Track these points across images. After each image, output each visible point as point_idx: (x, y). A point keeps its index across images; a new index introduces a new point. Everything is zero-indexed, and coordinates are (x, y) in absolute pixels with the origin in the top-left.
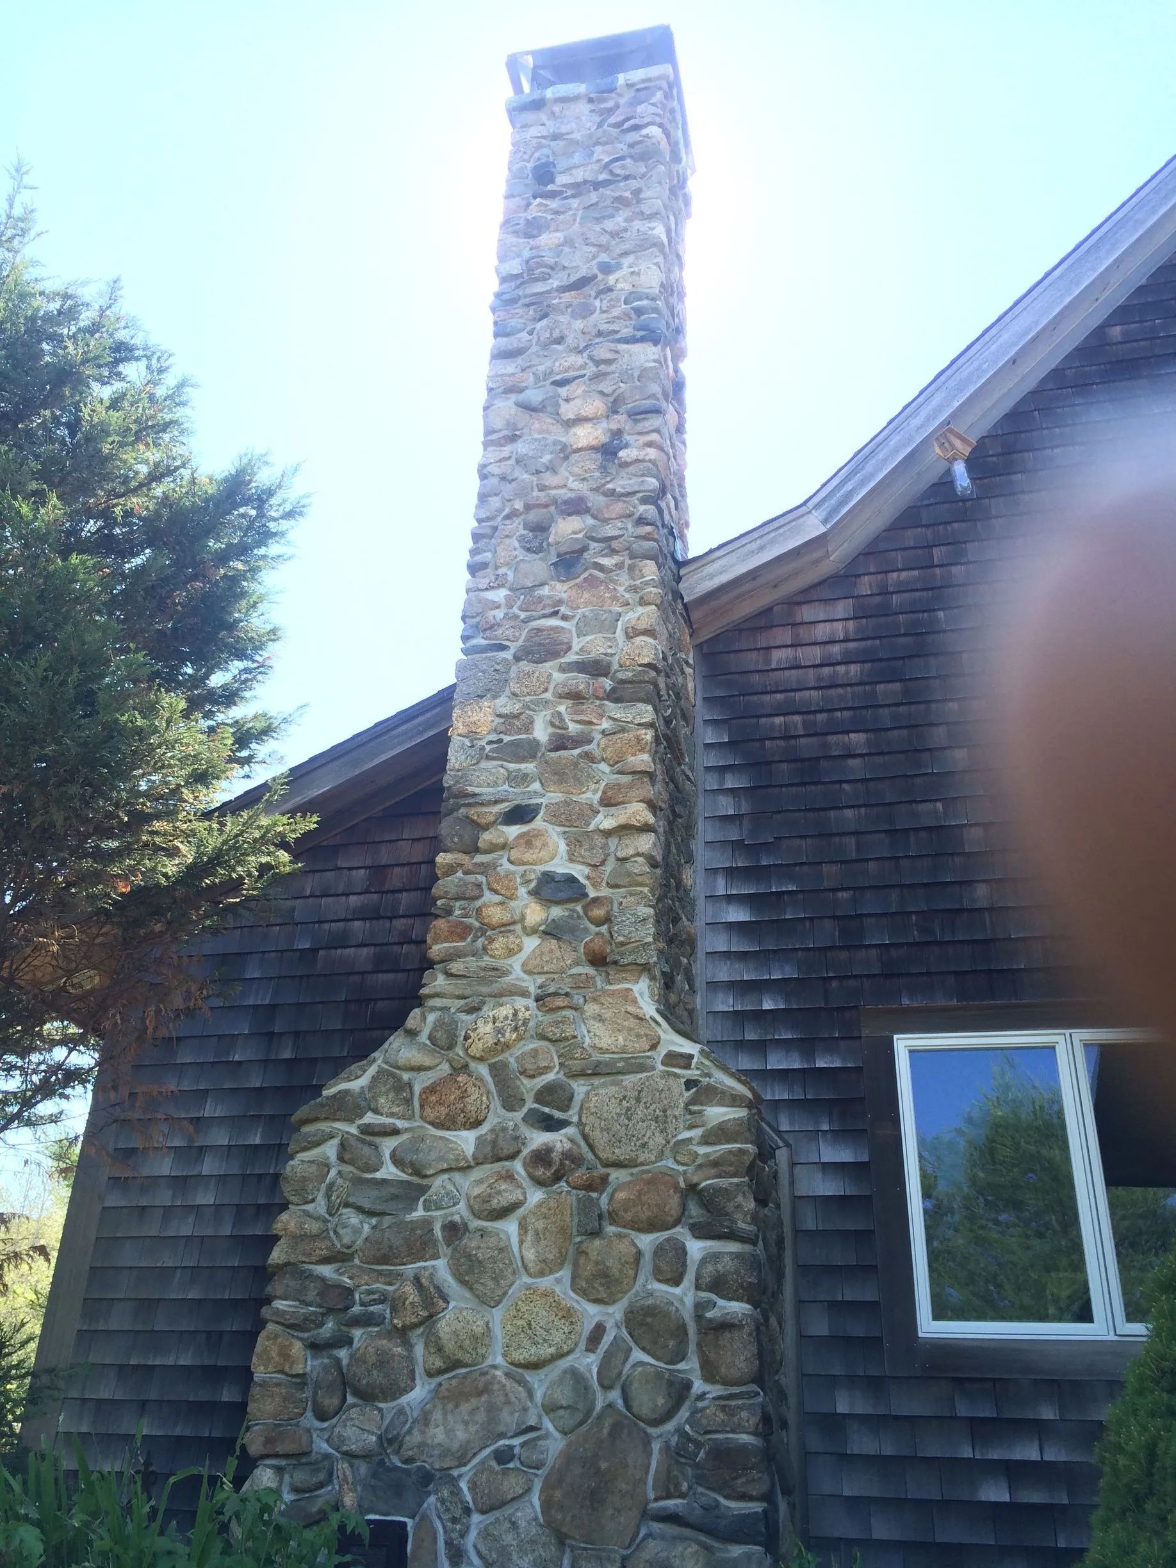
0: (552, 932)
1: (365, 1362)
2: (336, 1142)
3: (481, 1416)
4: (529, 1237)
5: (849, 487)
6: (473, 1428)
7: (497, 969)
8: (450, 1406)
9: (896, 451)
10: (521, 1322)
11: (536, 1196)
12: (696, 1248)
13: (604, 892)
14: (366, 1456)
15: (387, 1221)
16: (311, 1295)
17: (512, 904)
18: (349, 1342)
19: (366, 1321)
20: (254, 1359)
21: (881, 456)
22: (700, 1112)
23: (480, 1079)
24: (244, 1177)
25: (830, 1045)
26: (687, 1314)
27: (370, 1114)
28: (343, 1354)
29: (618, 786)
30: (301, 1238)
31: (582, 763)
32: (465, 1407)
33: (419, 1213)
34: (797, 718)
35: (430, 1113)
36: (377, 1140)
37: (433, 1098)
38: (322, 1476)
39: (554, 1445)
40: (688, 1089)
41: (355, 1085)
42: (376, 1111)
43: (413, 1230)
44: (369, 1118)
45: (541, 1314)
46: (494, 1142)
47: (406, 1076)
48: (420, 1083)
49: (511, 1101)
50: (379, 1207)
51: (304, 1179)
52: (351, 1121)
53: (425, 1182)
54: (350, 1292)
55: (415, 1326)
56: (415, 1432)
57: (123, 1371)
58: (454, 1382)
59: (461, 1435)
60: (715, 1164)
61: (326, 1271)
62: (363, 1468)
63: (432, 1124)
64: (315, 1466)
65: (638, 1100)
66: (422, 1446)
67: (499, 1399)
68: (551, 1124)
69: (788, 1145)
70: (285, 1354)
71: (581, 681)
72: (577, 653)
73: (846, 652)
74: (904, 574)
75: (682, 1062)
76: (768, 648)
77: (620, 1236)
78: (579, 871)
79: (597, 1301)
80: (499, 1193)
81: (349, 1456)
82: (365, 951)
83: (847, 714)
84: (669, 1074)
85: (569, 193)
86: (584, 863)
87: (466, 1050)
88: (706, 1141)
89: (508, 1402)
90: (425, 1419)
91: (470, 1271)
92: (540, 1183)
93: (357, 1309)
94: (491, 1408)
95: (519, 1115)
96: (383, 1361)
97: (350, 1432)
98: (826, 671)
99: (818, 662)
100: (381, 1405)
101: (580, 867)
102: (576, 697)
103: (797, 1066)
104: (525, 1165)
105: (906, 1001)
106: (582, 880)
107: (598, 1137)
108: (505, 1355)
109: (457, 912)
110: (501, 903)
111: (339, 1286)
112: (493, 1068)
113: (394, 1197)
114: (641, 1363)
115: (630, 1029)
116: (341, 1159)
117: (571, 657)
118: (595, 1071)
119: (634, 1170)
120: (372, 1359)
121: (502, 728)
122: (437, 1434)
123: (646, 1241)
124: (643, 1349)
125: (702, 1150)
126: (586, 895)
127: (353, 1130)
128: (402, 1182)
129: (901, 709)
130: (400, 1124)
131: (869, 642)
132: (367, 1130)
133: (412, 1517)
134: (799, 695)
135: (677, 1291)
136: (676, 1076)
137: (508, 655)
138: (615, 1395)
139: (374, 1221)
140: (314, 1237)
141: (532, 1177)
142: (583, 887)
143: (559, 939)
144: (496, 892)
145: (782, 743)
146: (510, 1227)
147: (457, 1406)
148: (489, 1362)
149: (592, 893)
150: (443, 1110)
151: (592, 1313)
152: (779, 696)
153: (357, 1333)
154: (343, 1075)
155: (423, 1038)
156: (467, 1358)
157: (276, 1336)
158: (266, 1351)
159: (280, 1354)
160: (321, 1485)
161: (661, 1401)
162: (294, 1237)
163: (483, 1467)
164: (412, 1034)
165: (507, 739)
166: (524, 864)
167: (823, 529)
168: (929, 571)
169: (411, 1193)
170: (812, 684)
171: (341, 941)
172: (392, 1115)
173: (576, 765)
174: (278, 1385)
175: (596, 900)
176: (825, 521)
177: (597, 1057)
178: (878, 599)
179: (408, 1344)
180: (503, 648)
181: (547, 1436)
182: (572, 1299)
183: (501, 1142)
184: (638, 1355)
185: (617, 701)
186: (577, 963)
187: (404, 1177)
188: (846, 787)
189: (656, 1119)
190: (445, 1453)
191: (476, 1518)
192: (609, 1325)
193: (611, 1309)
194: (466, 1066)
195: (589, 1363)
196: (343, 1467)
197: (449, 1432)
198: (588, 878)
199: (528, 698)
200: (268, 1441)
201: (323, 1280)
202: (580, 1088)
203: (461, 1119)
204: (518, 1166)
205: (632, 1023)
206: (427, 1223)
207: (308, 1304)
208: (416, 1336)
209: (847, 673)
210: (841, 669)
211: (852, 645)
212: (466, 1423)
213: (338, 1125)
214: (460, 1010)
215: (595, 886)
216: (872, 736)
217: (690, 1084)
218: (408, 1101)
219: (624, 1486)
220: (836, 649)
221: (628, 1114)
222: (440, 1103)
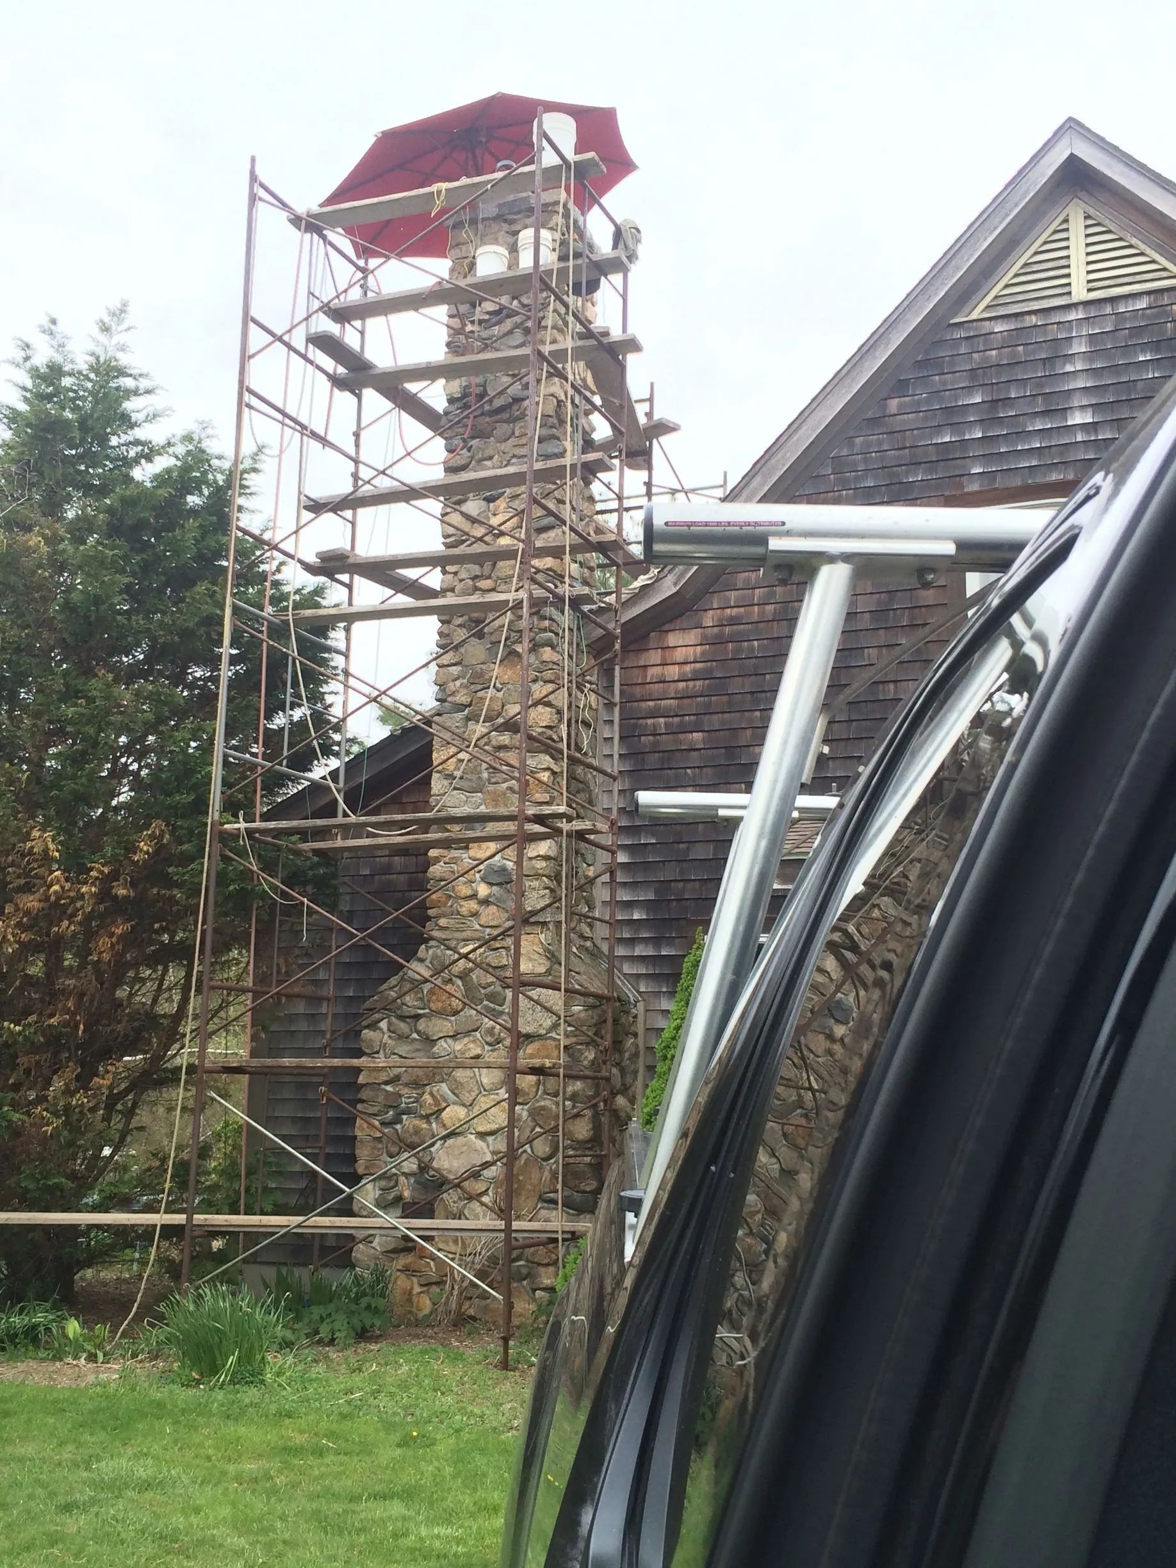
0: (492, 902)
1: (409, 1131)
2: (386, 1020)
3: (464, 1156)
8: (450, 1151)
14: (413, 1174)
16: (380, 1099)
17: (473, 885)
18: (400, 1121)
19: (407, 1112)
23: (458, 986)
24: (346, 1014)
25: (670, 941)
26: (560, 1109)
28: (398, 1127)
32: (457, 1152)
34: (662, 720)
35: (433, 1006)
37: (434, 998)
38: (392, 1184)
48: (427, 988)
50: (410, 1055)
51: (371, 1040)
54: (399, 1097)
55: (432, 1114)
57: (294, 1120)
59: (456, 1165)
61: (389, 1088)
62: (412, 1180)
63: (435, 1012)
64: (389, 1178)
68: (495, 1013)
69: (644, 1000)
70: (370, 1127)
73: (695, 671)
74: (735, 610)
76: (646, 666)
78: (508, 865)
80: (469, 1049)
81: (404, 1174)
82: (402, 877)
83: (692, 718)
85: (494, 320)
86: (511, 860)
91: (457, 1088)
92: (489, 1045)
93: (403, 1106)
95: (479, 1008)
96: (417, 1131)
97: (404, 1163)
98: (682, 685)
99: (676, 678)
101: (509, 863)
103: (651, 953)
104: (482, 1035)
106: (511, 871)
108: (474, 1128)
110: (464, 883)
111: (394, 1094)
112: (463, 981)
113: (417, 1050)
115: (536, 960)
116: (389, 1030)
117: (499, 721)
120: (411, 1130)
124: (540, 1126)
129: (726, 715)
130: (418, 1012)
131: (709, 664)
134: (663, 702)
137: (462, 715)
138: (527, 1146)
141: (485, 1042)
142: (510, 874)
143: (497, 906)
145: (651, 738)
147: (453, 1152)
150: (440, 1005)
152: (651, 703)
153: (404, 1117)
155: (428, 963)
157: (366, 1119)
158: (361, 1125)
159: (368, 1127)
160: (393, 1187)
161: (547, 1149)
164: (421, 960)
166: (477, 859)
167: (674, 590)
168: (750, 608)
169: (426, 1048)
170: (673, 695)
171: (387, 870)
173: (505, 794)
174: (369, 1141)
176: (675, 584)
178: (716, 630)
179: (429, 1123)
184: (537, 1129)
186: (507, 920)
188: (689, 771)
190: (449, 1172)
192: (524, 1114)
193: (524, 1107)
194: (451, 980)
196: (402, 1179)
198: (513, 869)
200: (367, 1167)
201: (386, 1092)
202: (509, 993)
203: (449, 1009)
204: (478, 1035)
205: (536, 957)
207: (379, 1104)
208: (432, 1119)
209: (694, 686)
210: (691, 684)
211: (698, 665)
216: (706, 734)
218: (421, 999)
219: (530, 1187)
220: (688, 668)
221: (533, 1008)
222: (438, 1000)
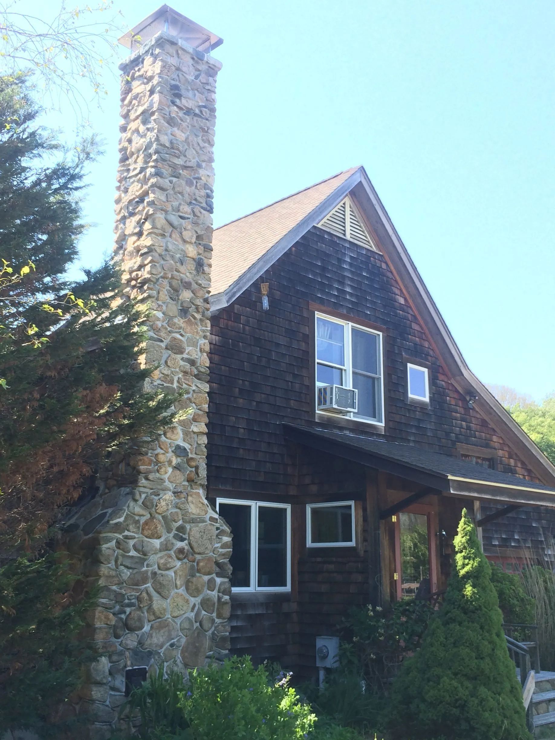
0: (177, 468)
1: (134, 619)
2: (115, 541)
3: (166, 633)
4: (178, 578)
5: (235, 290)
6: (164, 637)
7: (162, 479)
8: (157, 631)
9: (248, 281)
10: (175, 604)
11: (178, 564)
12: (219, 580)
13: (194, 456)
14: (134, 649)
15: (135, 571)
16: (112, 597)
17: (167, 455)
18: (125, 612)
19: (130, 605)
20: (96, 620)
21: (244, 280)
22: (221, 538)
23: (160, 521)
26: (216, 600)
27: (126, 531)
28: (123, 616)
29: (199, 415)
30: (109, 577)
31: (188, 402)
32: (162, 631)
33: (145, 569)
35: (146, 533)
36: (128, 541)
37: (147, 527)
38: (120, 657)
39: (184, 640)
40: (217, 530)
41: (122, 519)
42: (128, 531)
43: (143, 574)
44: (126, 533)
45: (181, 602)
46: (166, 544)
47: (137, 518)
48: (143, 520)
49: (169, 531)
50: (133, 566)
51: (109, 555)
52: (120, 534)
53: (145, 557)
54: (124, 595)
56: (148, 640)
58: (157, 623)
59: (161, 640)
60: (223, 555)
61: (117, 589)
62: (133, 653)
63: (146, 537)
64: (118, 654)
65: (204, 532)
66: (151, 644)
67: (171, 628)
68: (182, 540)
70: (107, 618)
71: (188, 366)
72: (187, 354)
75: (215, 521)
77: (200, 577)
78: (187, 446)
79: (194, 597)
80: (169, 562)
81: (129, 650)
84: (211, 524)
86: (188, 443)
87: (156, 510)
88: (222, 547)
89: (173, 629)
90: (150, 636)
91: (160, 588)
92: (179, 559)
93: (127, 601)
94: (169, 631)
95: (172, 535)
97: (129, 642)
100: (136, 632)
101: (187, 445)
102: (185, 373)
104: (175, 552)
105: (220, 487)
106: (188, 450)
107: (194, 545)
108: (171, 615)
109: (150, 454)
110: (163, 454)
111: (121, 594)
112: (163, 517)
113: (137, 563)
114: (205, 615)
115: (200, 507)
116: (117, 547)
117: (185, 356)
118: (193, 521)
119: (203, 556)
121: (163, 379)
122: (155, 640)
123: (206, 578)
124: (205, 611)
125: (221, 550)
126: (188, 456)
127: (121, 537)
128: (138, 557)
130: (136, 536)
132: (127, 537)
133: (147, 666)
135: (213, 593)
136: (213, 525)
137: (163, 345)
138: (198, 624)
139: (131, 571)
140: (113, 577)
141: (176, 557)
142: (188, 452)
143: (180, 471)
144: (161, 449)
146: (171, 573)
147: (160, 631)
148: (166, 617)
149: (190, 456)
150: (150, 532)
151: (192, 600)
153: (127, 609)
154: (118, 516)
155: (140, 502)
156: (162, 616)
157: (103, 612)
158: (98, 617)
159: (105, 618)
160: (121, 660)
161: (208, 625)
162: (107, 576)
163: (167, 649)
164: (137, 501)
165: (165, 385)
166: (171, 439)
167: (227, 305)
169: (141, 561)
172: (133, 532)
174: (104, 628)
175: (192, 458)
176: (227, 302)
177: (192, 516)
179: (143, 612)
180: (162, 341)
181: (182, 637)
182: (187, 596)
183: (168, 545)
184: (204, 612)
185: (199, 379)
186: (184, 481)
187: (139, 555)
189: (209, 539)
190: (157, 645)
191: (165, 663)
192: (197, 604)
193: (197, 599)
194: (155, 515)
195: (192, 615)
196: (127, 653)
197: (158, 639)
198: (190, 449)
199: (173, 369)
201: (115, 591)
202: (188, 526)
203: (156, 536)
204: (172, 553)
205: (200, 505)
206: (147, 572)
207: (112, 600)
208: (145, 610)
212: (162, 636)
213: (116, 535)
214: (151, 494)
215: (191, 453)
217: (217, 529)
218: (138, 528)
221: (202, 537)
222: (149, 529)
